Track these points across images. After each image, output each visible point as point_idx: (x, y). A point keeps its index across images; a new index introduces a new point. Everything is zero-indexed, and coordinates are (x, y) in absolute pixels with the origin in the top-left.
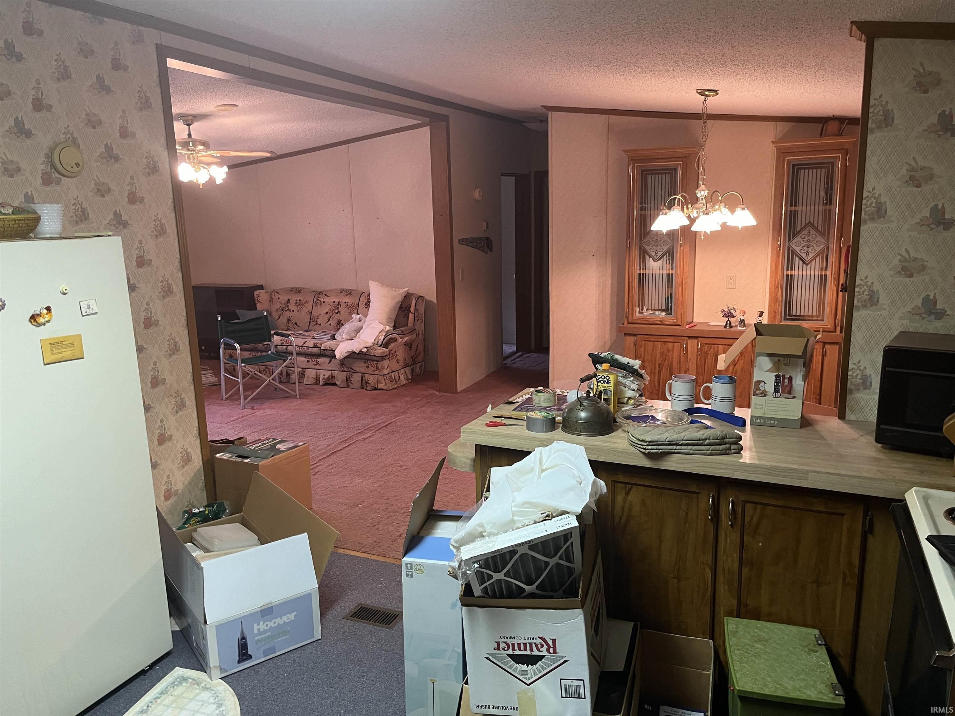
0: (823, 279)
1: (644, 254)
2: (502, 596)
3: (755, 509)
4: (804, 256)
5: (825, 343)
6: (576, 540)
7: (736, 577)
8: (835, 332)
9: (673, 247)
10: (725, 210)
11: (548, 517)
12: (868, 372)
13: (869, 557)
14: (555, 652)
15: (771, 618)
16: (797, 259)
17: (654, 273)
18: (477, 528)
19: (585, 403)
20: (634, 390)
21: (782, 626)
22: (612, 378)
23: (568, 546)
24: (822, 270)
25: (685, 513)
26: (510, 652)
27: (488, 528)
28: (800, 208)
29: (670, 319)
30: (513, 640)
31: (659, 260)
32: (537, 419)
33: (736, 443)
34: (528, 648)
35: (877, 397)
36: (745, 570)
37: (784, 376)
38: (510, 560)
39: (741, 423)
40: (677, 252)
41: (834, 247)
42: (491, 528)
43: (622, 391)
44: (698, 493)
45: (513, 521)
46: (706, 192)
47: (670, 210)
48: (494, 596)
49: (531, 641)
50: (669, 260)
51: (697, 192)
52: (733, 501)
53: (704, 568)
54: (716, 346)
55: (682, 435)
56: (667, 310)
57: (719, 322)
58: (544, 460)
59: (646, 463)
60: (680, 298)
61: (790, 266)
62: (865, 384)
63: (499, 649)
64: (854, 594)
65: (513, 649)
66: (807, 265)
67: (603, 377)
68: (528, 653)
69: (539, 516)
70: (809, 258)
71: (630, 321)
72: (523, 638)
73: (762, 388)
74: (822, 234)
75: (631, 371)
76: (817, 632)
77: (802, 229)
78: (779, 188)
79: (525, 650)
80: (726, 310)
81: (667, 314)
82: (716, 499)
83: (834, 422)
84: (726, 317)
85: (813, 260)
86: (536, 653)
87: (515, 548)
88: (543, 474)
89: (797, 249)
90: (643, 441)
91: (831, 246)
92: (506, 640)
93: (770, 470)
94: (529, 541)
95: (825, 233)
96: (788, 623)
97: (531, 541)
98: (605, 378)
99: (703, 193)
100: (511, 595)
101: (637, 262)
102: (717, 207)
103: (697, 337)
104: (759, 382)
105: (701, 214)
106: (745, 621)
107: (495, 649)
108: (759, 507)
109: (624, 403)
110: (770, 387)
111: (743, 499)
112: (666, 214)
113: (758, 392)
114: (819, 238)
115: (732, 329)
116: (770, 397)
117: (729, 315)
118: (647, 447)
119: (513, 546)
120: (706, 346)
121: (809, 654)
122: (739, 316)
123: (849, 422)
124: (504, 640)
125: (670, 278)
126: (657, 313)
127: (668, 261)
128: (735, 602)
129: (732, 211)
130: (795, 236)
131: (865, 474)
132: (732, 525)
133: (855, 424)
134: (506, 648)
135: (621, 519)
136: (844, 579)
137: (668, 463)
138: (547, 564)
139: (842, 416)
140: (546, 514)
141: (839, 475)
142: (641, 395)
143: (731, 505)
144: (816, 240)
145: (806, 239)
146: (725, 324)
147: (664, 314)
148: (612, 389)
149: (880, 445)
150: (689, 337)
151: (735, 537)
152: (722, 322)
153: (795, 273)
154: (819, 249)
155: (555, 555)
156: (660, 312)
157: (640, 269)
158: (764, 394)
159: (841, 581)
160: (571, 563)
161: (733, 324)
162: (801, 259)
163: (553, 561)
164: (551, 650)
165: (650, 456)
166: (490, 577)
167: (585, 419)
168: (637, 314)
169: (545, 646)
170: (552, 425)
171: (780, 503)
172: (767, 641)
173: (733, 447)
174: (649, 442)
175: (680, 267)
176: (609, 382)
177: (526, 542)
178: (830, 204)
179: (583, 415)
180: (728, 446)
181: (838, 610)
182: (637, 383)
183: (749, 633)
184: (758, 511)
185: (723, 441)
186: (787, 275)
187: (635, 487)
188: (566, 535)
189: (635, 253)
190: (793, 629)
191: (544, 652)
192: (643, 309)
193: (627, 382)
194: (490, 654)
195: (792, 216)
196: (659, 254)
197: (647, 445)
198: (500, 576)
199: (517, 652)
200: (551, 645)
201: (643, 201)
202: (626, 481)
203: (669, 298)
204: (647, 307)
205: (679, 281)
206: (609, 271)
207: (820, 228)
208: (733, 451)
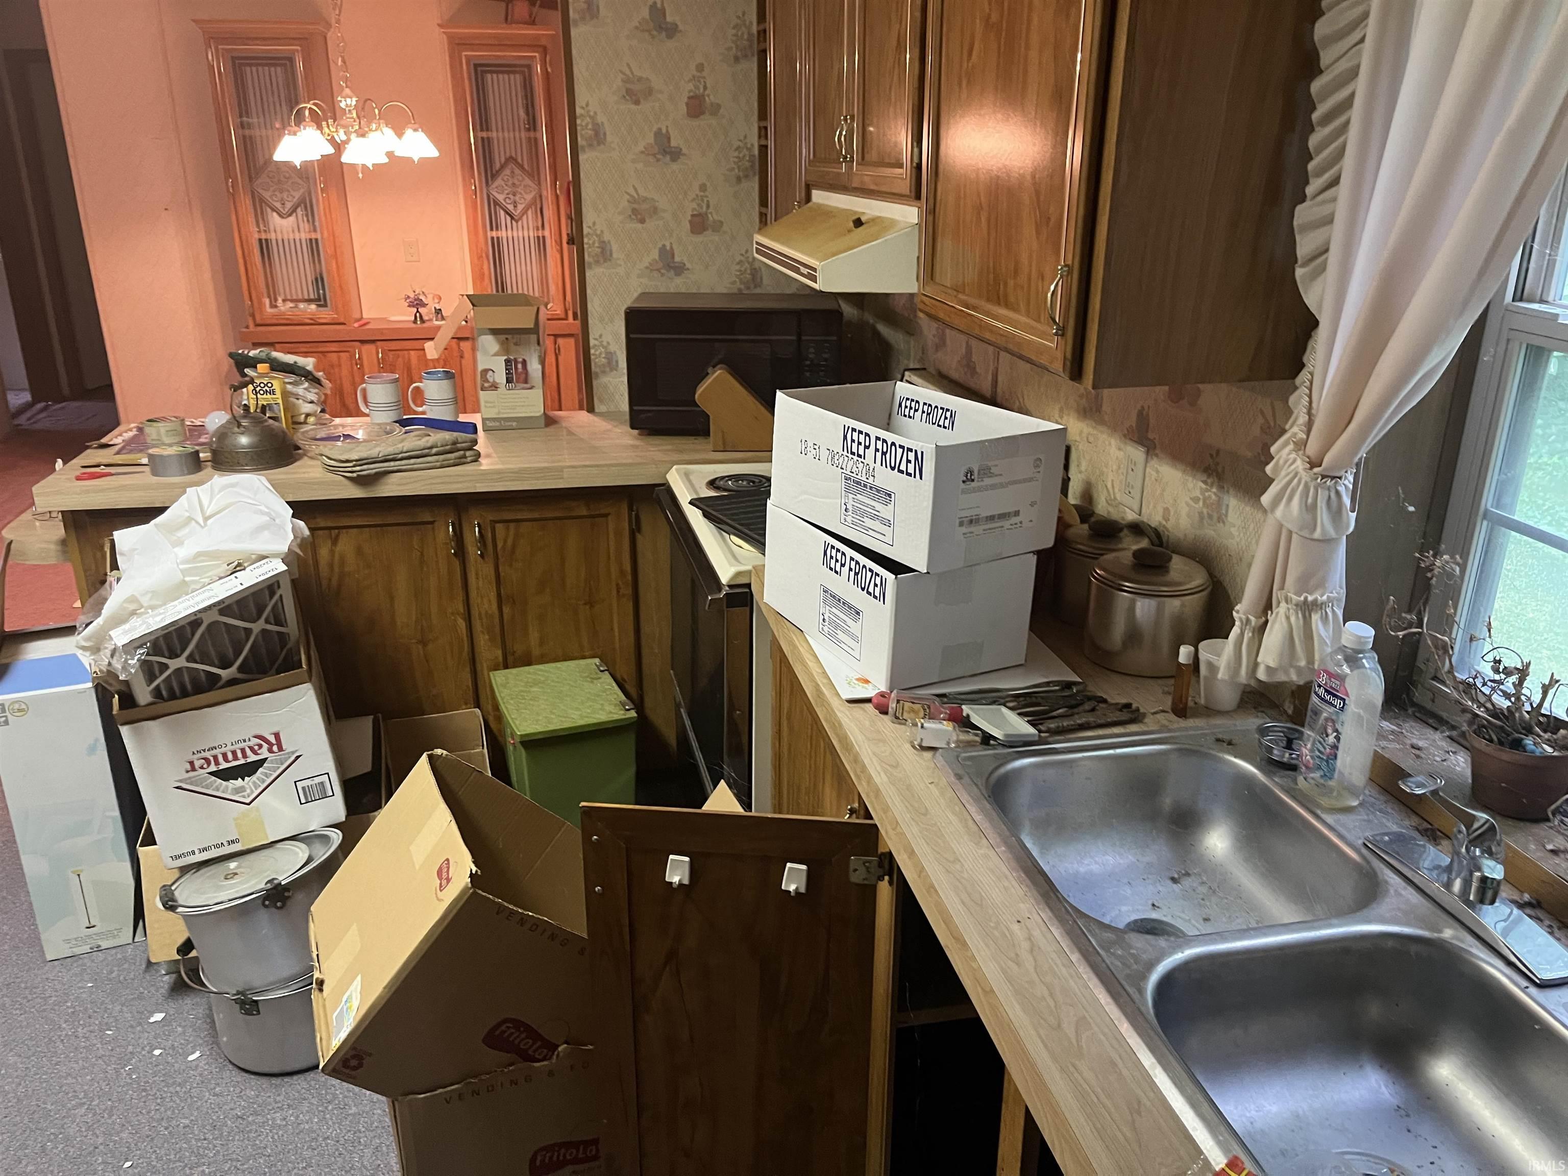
0: (541, 242)
1: (260, 206)
2: (185, 694)
3: (508, 528)
4: (511, 207)
5: (556, 336)
6: (286, 592)
7: (497, 621)
8: (566, 319)
9: (310, 194)
10: (389, 132)
11: (239, 567)
12: (612, 348)
13: (640, 561)
14: (280, 749)
15: (544, 659)
16: (502, 212)
17: (286, 238)
18: (125, 605)
19: (245, 423)
20: (312, 402)
21: (558, 665)
22: (276, 385)
23: (277, 602)
24: (538, 229)
25: (419, 554)
26: (213, 768)
27: (145, 601)
28: (494, 134)
29: (326, 314)
30: (214, 752)
31: (290, 215)
32: (169, 456)
33: (470, 449)
34: (240, 755)
35: (625, 379)
36: (506, 610)
37: (515, 360)
38: (193, 635)
39: (471, 429)
40: (318, 200)
41: (548, 194)
42: (151, 599)
43: (294, 405)
44: (432, 523)
45: (184, 582)
46: (354, 99)
47: (299, 127)
48: (173, 697)
49: (242, 745)
50: (307, 216)
51: (339, 99)
52: (478, 524)
53: (455, 620)
54: (406, 352)
55: (400, 446)
56: (319, 300)
57: (403, 316)
58: (205, 502)
59: (355, 492)
60: (336, 278)
61: (494, 225)
62: (611, 364)
63: (193, 769)
64: (631, 605)
65: (217, 763)
66: (517, 222)
67: (262, 385)
68: (242, 761)
69: (224, 568)
70: (518, 212)
71: (259, 321)
72: (229, 744)
73: (491, 380)
74: (531, 176)
75: (302, 372)
76: (597, 661)
77: (503, 167)
78: (459, 100)
79: (235, 758)
80: (412, 295)
81: (319, 306)
82: (457, 526)
83: (584, 416)
84: (413, 306)
85: (523, 215)
86: (252, 758)
87: (199, 616)
88: (209, 522)
89: (501, 198)
90: (347, 461)
91: (544, 193)
92: (203, 754)
93: (519, 474)
94: (219, 603)
95: (535, 174)
96: (565, 660)
97: (222, 601)
98: (266, 385)
99: (349, 101)
100: (199, 690)
101: (252, 220)
102: (374, 126)
103: (373, 341)
104: (486, 371)
105: (353, 136)
106: (514, 671)
107: (187, 772)
108: (512, 525)
109: (301, 423)
110: (500, 376)
111: (492, 518)
112: (295, 134)
113: (486, 385)
114: (528, 181)
115: (425, 325)
116: (502, 389)
117: (417, 303)
118: (354, 469)
119: (195, 614)
120: (391, 354)
121: (592, 682)
122: (432, 305)
123: (600, 415)
124: (199, 755)
125: (313, 245)
126: (302, 306)
127: (305, 219)
128: (499, 653)
129: (400, 134)
130: (494, 176)
131: (624, 461)
132: (482, 556)
133: (606, 416)
134: (205, 766)
135: (330, 580)
136: (618, 592)
137: (387, 487)
138: (248, 631)
139: (591, 410)
140: (236, 563)
141: (597, 466)
142: (323, 411)
143: (477, 529)
144: (523, 184)
145: (510, 183)
146: (413, 318)
147: (313, 307)
148: (280, 401)
149: (636, 432)
150: (363, 342)
151: (488, 569)
152: (408, 315)
153: (502, 234)
154: (529, 197)
155: (259, 617)
156: (306, 304)
157: (259, 232)
158: (494, 387)
159: (614, 592)
160: (282, 626)
161: (425, 318)
162: (507, 213)
163: (257, 627)
164: (275, 748)
165: (361, 481)
166: (165, 667)
167: (250, 446)
168: (269, 310)
169: (265, 746)
170: (194, 463)
171: (536, 515)
172: (543, 682)
173: (468, 453)
174: (356, 461)
175: (327, 228)
176: (273, 392)
177: (214, 605)
178: (535, 130)
179: (244, 440)
180: (462, 452)
181: (616, 630)
182: (316, 391)
183: (521, 680)
184: (512, 532)
185: (454, 447)
186: (492, 238)
187: (344, 531)
188: (271, 586)
189: (245, 203)
190: (572, 664)
191: (264, 753)
192: (276, 300)
193: (300, 390)
194: (180, 781)
195: (486, 146)
196: (289, 205)
197: (354, 466)
198: (180, 662)
199: (224, 765)
200: (274, 741)
201: (243, 110)
202: (330, 524)
203: (319, 280)
204: (283, 297)
205: (330, 251)
206: (201, 235)
207: (526, 167)
208: (469, 459)
